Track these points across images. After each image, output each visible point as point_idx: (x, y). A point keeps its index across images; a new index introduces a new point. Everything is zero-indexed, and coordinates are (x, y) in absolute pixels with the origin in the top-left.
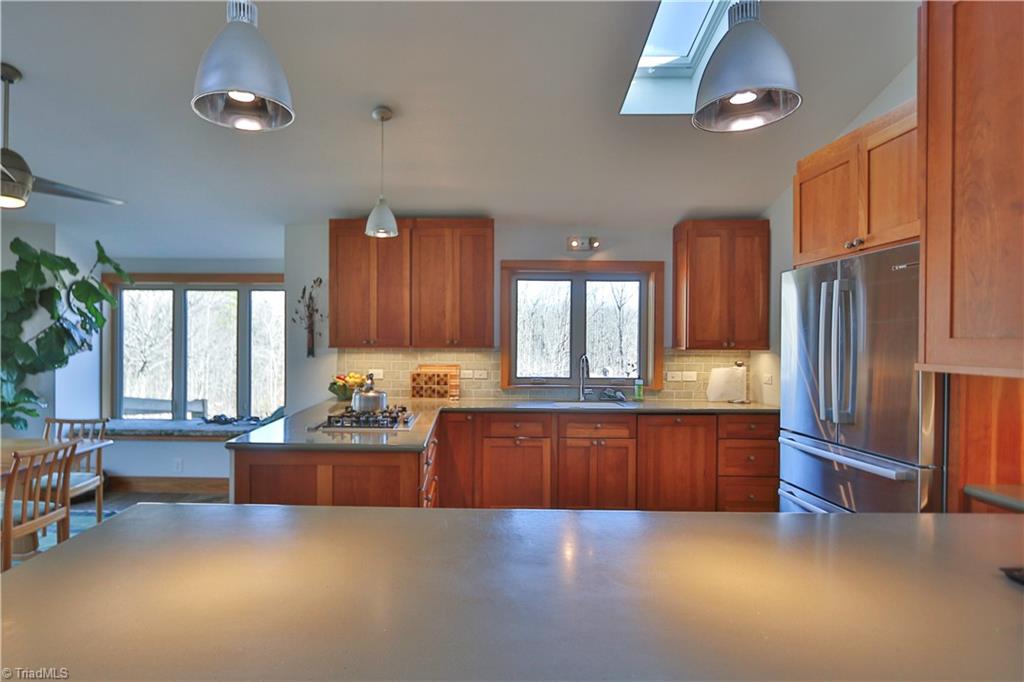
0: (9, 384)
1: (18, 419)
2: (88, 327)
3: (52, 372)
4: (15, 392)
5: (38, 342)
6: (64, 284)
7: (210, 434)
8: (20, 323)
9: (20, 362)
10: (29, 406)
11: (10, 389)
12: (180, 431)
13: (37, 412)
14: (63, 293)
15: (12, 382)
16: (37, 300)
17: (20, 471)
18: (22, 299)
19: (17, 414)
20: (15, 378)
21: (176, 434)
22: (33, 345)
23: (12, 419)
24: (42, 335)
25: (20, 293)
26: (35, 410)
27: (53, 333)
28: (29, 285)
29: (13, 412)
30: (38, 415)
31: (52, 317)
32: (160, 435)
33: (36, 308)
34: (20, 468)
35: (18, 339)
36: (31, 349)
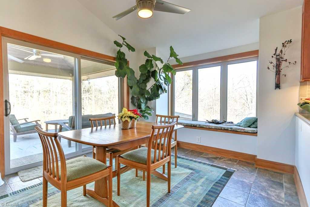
0: (143, 104)
1: (146, 116)
2: (166, 83)
3: (155, 100)
4: (145, 107)
5: (151, 89)
6: (158, 68)
7: (213, 128)
8: (146, 84)
9: (146, 96)
10: (149, 112)
11: (144, 105)
12: (199, 125)
13: (151, 114)
14: (158, 71)
15: (144, 103)
16: (151, 75)
17: (154, 135)
18: (147, 75)
19: (146, 114)
20: (145, 102)
21: (198, 126)
22: (150, 90)
23: (144, 116)
24: (152, 87)
25: (146, 72)
26: (151, 113)
27: (156, 86)
28: (149, 69)
29: (144, 113)
30: (151, 115)
31: (155, 81)
32: (191, 126)
33: (150, 78)
34: (154, 134)
35: (145, 89)
36: (149, 92)
